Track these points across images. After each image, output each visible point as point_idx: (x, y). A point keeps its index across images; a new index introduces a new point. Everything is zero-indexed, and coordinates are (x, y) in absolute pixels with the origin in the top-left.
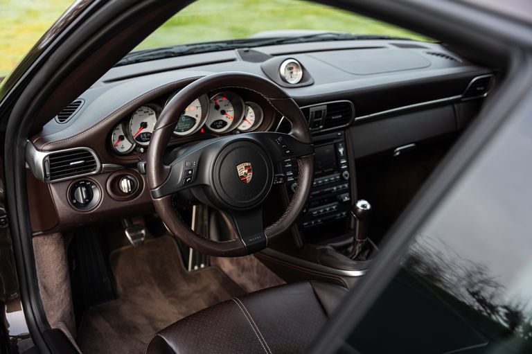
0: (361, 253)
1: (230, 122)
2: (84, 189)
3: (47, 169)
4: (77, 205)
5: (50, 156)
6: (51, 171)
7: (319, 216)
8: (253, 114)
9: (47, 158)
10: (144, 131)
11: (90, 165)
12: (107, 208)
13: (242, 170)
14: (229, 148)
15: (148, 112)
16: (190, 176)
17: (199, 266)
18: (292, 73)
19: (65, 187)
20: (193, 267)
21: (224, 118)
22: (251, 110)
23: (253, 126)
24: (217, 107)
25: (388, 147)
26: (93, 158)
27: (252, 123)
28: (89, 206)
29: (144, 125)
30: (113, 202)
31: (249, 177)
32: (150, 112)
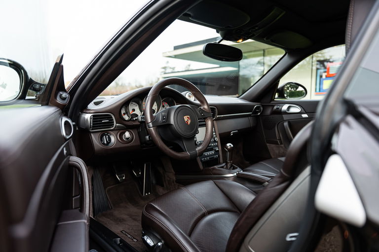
0: (230, 168)
2: (107, 136)
3: (92, 123)
4: (104, 144)
5: (94, 116)
6: (93, 124)
7: (208, 156)
9: (92, 117)
10: (133, 113)
11: (110, 124)
12: (118, 146)
13: (186, 118)
14: (179, 109)
15: (135, 104)
16: (165, 119)
17: (148, 194)
19: (98, 135)
20: (145, 194)
25: (229, 131)
26: (113, 120)
28: (110, 145)
29: (134, 110)
30: (121, 144)
31: (189, 122)
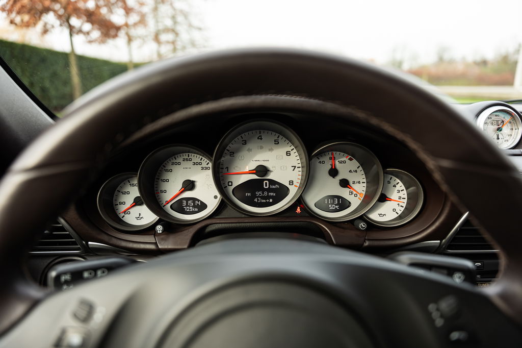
1: (355, 202)
8: (404, 194)
15: (200, 164)
18: (499, 129)
21: (345, 193)
22: (400, 186)
23: (400, 217)
24: (334, 172)
27: (400, 210)
29: (189, 185)
32: (204, 165)
